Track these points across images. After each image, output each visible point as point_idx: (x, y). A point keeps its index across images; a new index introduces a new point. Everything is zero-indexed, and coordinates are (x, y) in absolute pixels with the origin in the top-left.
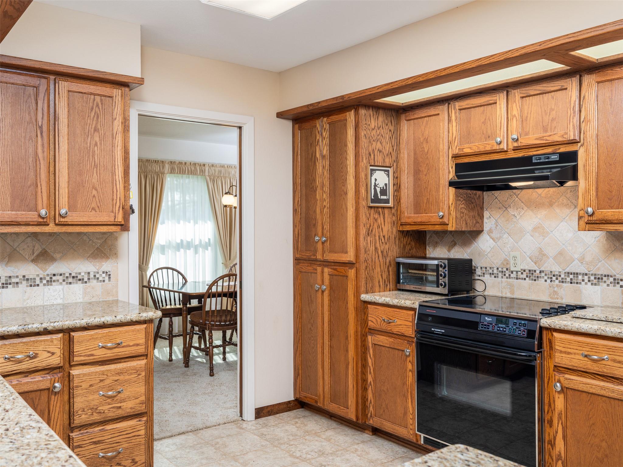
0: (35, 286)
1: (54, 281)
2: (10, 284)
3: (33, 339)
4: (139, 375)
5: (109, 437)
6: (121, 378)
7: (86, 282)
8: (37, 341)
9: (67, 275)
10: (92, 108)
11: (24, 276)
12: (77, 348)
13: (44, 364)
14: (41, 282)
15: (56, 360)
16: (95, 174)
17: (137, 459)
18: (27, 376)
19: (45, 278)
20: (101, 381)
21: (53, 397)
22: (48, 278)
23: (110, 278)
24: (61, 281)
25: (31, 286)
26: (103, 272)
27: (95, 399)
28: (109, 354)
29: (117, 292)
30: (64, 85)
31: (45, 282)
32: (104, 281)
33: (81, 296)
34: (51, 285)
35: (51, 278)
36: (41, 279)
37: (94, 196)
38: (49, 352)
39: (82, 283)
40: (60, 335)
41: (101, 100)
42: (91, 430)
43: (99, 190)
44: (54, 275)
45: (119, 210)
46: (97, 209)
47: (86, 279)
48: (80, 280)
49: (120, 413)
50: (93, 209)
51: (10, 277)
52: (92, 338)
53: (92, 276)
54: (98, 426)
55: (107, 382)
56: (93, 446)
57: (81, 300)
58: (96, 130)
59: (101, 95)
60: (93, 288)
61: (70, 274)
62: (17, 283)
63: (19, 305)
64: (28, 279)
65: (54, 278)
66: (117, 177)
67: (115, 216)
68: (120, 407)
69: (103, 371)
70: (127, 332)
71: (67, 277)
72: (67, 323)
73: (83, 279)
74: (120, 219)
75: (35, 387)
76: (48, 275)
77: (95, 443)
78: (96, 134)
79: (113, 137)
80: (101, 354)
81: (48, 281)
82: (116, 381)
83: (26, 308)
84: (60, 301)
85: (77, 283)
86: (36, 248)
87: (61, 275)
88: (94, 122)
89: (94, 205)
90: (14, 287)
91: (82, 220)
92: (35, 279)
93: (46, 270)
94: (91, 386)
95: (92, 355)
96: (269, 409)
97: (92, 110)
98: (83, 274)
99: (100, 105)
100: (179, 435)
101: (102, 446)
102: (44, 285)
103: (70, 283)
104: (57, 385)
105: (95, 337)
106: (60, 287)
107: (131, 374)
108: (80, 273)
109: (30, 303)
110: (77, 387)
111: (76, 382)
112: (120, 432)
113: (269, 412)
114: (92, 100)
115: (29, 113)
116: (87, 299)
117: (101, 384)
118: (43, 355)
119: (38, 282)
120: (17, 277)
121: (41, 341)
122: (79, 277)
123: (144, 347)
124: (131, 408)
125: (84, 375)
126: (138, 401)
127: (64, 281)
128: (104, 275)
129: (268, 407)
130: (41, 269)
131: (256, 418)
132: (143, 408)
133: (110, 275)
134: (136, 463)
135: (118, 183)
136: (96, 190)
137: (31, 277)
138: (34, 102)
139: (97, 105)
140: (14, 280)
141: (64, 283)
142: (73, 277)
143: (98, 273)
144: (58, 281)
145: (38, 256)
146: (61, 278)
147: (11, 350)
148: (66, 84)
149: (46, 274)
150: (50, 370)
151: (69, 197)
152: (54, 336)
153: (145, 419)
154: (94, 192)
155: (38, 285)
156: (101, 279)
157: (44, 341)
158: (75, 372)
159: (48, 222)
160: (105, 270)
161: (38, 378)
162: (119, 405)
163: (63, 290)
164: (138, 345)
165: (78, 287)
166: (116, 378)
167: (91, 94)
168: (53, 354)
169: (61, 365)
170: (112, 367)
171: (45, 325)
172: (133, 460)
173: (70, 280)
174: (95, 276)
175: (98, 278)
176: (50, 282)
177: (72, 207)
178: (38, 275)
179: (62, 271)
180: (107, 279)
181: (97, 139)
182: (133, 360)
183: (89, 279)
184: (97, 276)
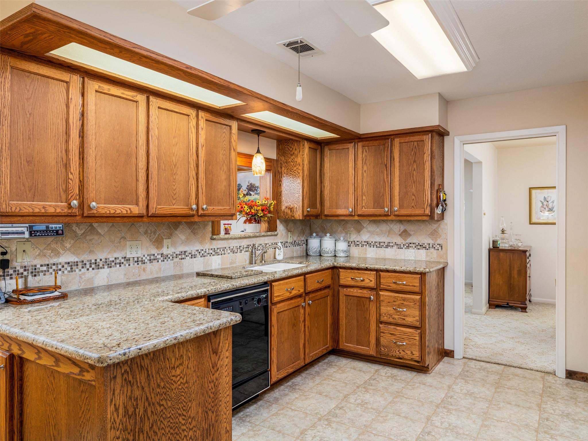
0: (400, 248)
1: (410, 247)
2: (389, 246)
3: (363, 272)
4: (415, 304)
5: (399, 334)
6: (405, 303)
7: (427, 249)
8: (364, 273)
9: (417, 244)
10: (413, 149)
11: (396, 243)
12: (382, 281)
13: (367, 285)
14: (404, 247)
15: (372, 284)
16: (414, 187)
17: (414, 353)
18: (361, 289)
19: (405, 245)
20: (394, 301)
21: (371, 303)
22: (407, 245)
23: (442, 248)
24: (414, 247)
25: (399, 248)
26: (438, 244)
27: (390, 310)
28: (398, 288)
29: (447, 258)
30: (397, 141)
31: (405, 247)
32: (438, 250)
33: (425, 257)
34: (409, 249)
35: (409, 245)
36: (404, 245)
37: (413, 199)
38: (369, 280)
39: (426, 249)
40: (375, 272)
41: (418, 144)
42: (389, 326)
43: (416, 196)
44: (410, 243)
45: (427, 207)
46: (415, 207)
47: (427, 248)
48: (424, 247)
49: (404, 322)
50: (413, 207)
51: (389, 243)
52: (390, 277)
53: (431, 246)
54: (394, 326)
55: (397, 303)
56: (390, 335)
57: (425, 259)
58: (415, 161)
59: (417, 141)
60: (431, 253)
61: (419, 244)
62: (392, 246)
63: (393, 258)
64: (397, 245)
65: (410, 245)
66: (426, 187)
67: (425, 211)
68: (404, 319)
69: (395, 296)
70: (408, 277)
71: (417, 245)
72: (376, 266)
73: (426, 247)
74: (428, 212)
75: (363, 296)
76: (407, 243)
77: (391, 334)
78: (415, 164)
79: (424, 164)
80: (394, 286)
81: (407, 247)
82: (402, 304)
83: (396, 259)
84: (413, 259)
85: (422, 249)
86: (401, 228)
87: (414, 244)
88: (414, 157)
89: (413, 205)
90: (391, 248)
91: (406, 213)
92: (400, 245)
93: (406, 240)
94: (389, 302)
95: (390, 286)
96: (583, 375)
97: (412, 151)
98: (426, 244)
99: (417, 146)
100: (495, 363)
101: (393, 337)
102: (405, 248)
103: (419, 249)
104: (372, 297)
105: (391, 276)
106: (413, 251)
107: (411, 302)
108: (424, 244)
109: (398, 257)
110: (382, 301)
111: (382, 298)
112: (405, 333)
113: (583, 378)
114: (412, 145)
115: (381, 159)
116: (428, 259)
117: (394, 303)
118: (367, 281)
119: (402, 246)
120: (392, 243)
121: (366, 273)
122: (424, 246)
123: (418, 288)
124: (411, 322)
125: (386, 296)
126: (415, 319)
127: (415, 247)
128: (438, 246)
129: (582, 373)
130: (404, 239)
131: (567, 377)
132: (418, 324)
133: (442, 246)
134: (413, 355)
135: (426, 191)
136: (414, 196)
137: (399, 243)
138: (383, 152)
139: (415, 147)
140: (391, 244)
141: (416, 248)
142: (420, 246)
143: (435, 244)
144: (412, 247)
145: (402, 232)
146: (414, 245)
147: (354, 275)
148: (398, 139)
149: (406, 242)
150: (371, 289)
151: (400, 201)
152: (372, 272)
153: (419, 331)
154: (413, 197)
155: (402, 248)
156: (436, 248)
157: (368, 274)
158: (381, 293)
159: (390, 214)
160: (439, 243)
161: (365, 291)
162: (404, 318)
163: (415, 252)
164: (415, 286)
165: (423, 252)
166: (402, 302)
167: (411, 141)
168: (371, 281)
169: (375, 287)
170: (401, 295)
171: (367, 266)
172: (412, 352)
173: (419, 247)
174: (433, 246)
175: (435, 248)
176: (408, 247)
177: (401, 207)
178: (402, 243)
179: (414, 242)
180: (440, 248)
181: (415, 167)
182: (414, 295)
183: (429, 248)
184: (434, 246)
